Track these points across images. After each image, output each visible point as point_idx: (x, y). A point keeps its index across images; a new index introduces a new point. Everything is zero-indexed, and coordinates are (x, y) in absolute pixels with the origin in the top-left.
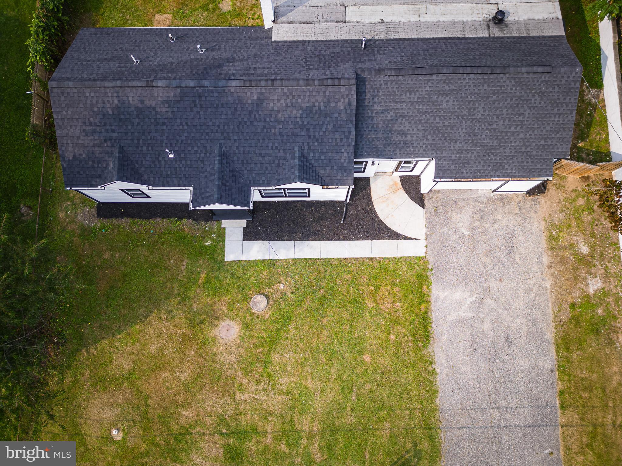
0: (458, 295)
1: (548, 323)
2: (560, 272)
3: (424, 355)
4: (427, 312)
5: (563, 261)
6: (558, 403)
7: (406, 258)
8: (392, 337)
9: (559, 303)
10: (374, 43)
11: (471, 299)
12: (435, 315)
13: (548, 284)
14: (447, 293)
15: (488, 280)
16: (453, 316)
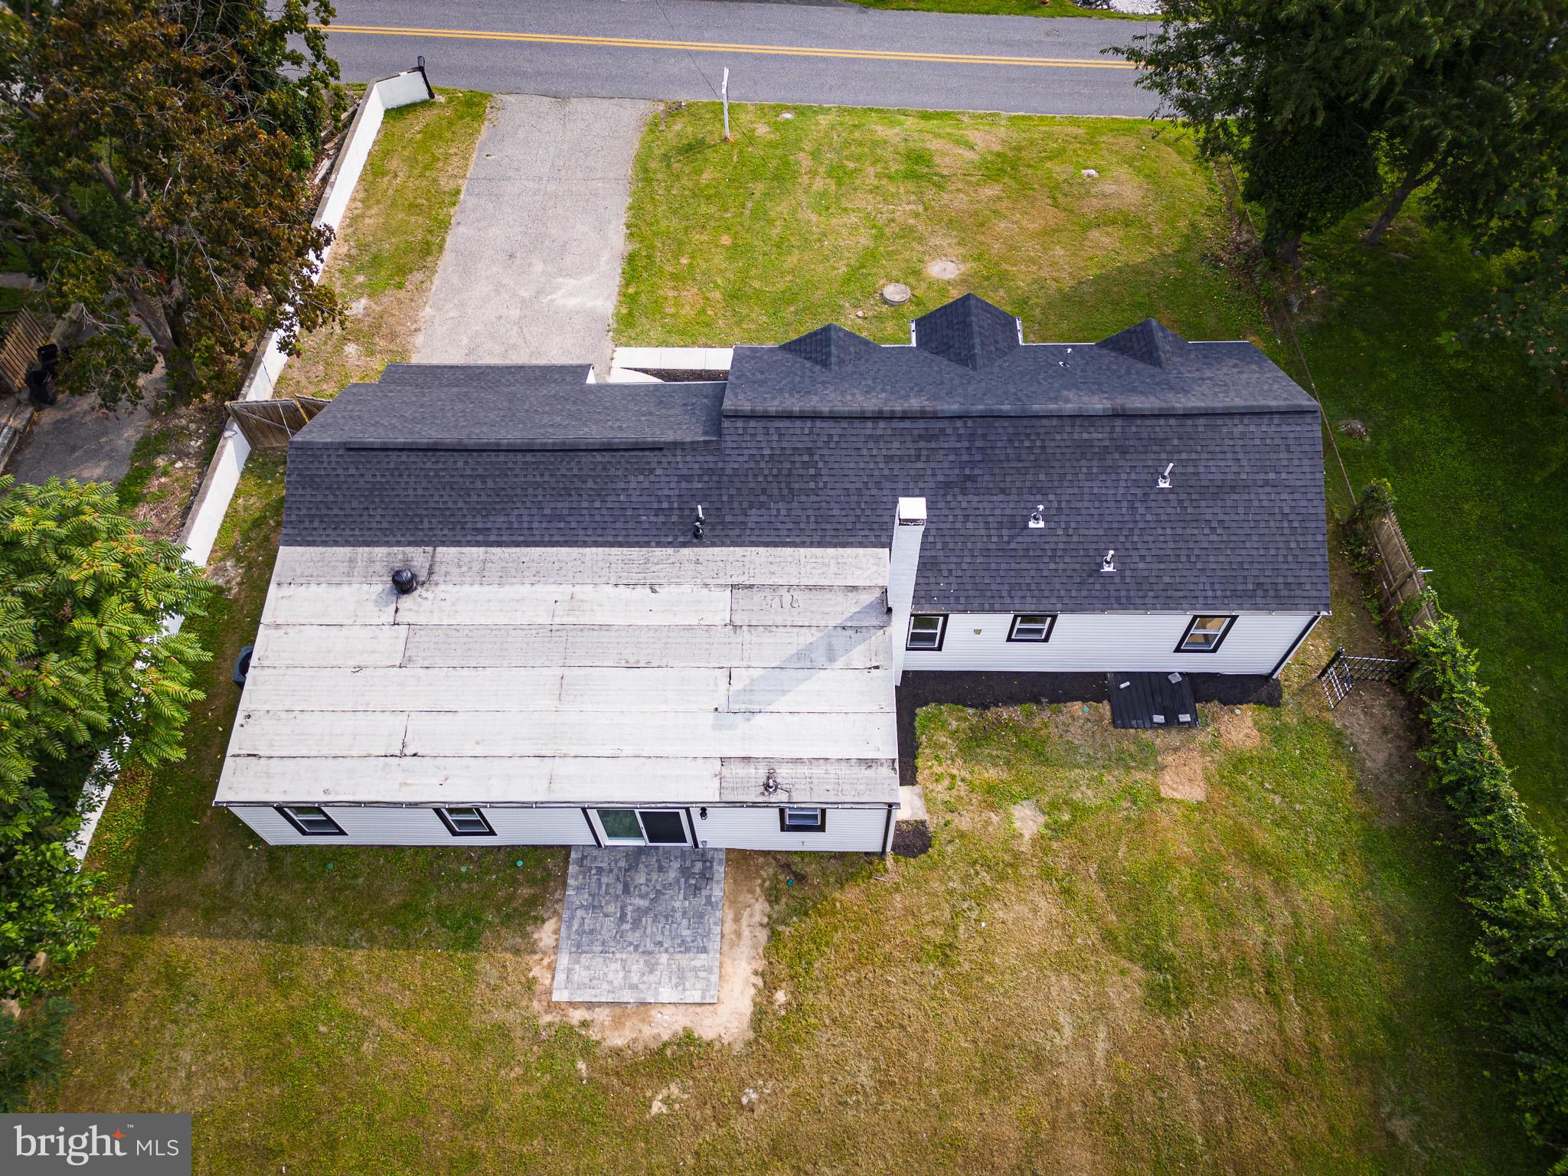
0: (573, 302)
1: (445, 271)
2: (404, 325)
3: (641, 242)
4: (627, 285)
5: (393, 336)
6: (462, 196)
7: (649, 345)
8: (684, 261)
9: (421, 288)
10: (676, 537)
11: (554, 296)
12: (615, 281)
13: (428, 311)
14: (590, 304)
15: (521, 318)
16: (587, 279)
